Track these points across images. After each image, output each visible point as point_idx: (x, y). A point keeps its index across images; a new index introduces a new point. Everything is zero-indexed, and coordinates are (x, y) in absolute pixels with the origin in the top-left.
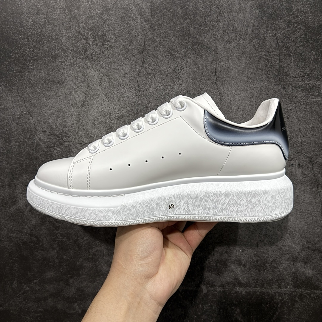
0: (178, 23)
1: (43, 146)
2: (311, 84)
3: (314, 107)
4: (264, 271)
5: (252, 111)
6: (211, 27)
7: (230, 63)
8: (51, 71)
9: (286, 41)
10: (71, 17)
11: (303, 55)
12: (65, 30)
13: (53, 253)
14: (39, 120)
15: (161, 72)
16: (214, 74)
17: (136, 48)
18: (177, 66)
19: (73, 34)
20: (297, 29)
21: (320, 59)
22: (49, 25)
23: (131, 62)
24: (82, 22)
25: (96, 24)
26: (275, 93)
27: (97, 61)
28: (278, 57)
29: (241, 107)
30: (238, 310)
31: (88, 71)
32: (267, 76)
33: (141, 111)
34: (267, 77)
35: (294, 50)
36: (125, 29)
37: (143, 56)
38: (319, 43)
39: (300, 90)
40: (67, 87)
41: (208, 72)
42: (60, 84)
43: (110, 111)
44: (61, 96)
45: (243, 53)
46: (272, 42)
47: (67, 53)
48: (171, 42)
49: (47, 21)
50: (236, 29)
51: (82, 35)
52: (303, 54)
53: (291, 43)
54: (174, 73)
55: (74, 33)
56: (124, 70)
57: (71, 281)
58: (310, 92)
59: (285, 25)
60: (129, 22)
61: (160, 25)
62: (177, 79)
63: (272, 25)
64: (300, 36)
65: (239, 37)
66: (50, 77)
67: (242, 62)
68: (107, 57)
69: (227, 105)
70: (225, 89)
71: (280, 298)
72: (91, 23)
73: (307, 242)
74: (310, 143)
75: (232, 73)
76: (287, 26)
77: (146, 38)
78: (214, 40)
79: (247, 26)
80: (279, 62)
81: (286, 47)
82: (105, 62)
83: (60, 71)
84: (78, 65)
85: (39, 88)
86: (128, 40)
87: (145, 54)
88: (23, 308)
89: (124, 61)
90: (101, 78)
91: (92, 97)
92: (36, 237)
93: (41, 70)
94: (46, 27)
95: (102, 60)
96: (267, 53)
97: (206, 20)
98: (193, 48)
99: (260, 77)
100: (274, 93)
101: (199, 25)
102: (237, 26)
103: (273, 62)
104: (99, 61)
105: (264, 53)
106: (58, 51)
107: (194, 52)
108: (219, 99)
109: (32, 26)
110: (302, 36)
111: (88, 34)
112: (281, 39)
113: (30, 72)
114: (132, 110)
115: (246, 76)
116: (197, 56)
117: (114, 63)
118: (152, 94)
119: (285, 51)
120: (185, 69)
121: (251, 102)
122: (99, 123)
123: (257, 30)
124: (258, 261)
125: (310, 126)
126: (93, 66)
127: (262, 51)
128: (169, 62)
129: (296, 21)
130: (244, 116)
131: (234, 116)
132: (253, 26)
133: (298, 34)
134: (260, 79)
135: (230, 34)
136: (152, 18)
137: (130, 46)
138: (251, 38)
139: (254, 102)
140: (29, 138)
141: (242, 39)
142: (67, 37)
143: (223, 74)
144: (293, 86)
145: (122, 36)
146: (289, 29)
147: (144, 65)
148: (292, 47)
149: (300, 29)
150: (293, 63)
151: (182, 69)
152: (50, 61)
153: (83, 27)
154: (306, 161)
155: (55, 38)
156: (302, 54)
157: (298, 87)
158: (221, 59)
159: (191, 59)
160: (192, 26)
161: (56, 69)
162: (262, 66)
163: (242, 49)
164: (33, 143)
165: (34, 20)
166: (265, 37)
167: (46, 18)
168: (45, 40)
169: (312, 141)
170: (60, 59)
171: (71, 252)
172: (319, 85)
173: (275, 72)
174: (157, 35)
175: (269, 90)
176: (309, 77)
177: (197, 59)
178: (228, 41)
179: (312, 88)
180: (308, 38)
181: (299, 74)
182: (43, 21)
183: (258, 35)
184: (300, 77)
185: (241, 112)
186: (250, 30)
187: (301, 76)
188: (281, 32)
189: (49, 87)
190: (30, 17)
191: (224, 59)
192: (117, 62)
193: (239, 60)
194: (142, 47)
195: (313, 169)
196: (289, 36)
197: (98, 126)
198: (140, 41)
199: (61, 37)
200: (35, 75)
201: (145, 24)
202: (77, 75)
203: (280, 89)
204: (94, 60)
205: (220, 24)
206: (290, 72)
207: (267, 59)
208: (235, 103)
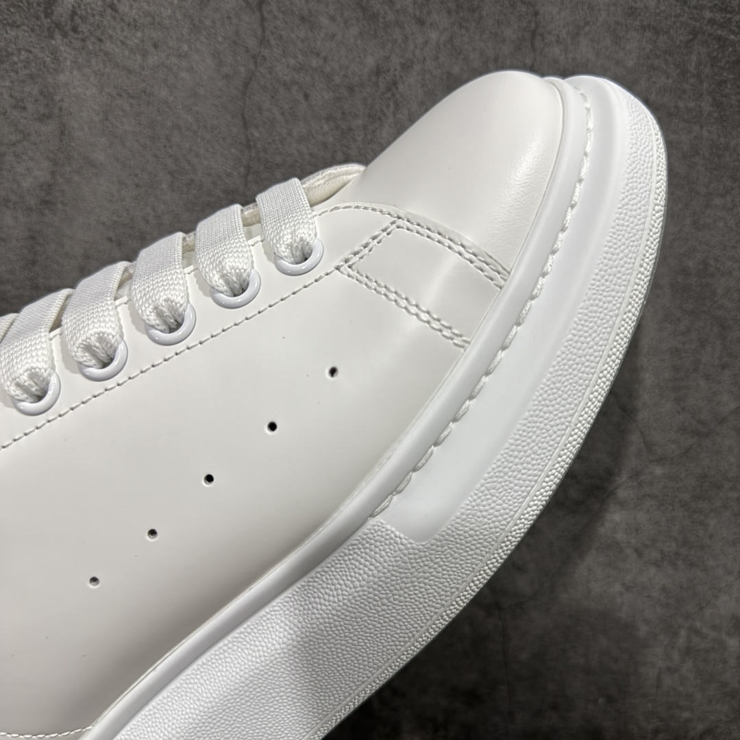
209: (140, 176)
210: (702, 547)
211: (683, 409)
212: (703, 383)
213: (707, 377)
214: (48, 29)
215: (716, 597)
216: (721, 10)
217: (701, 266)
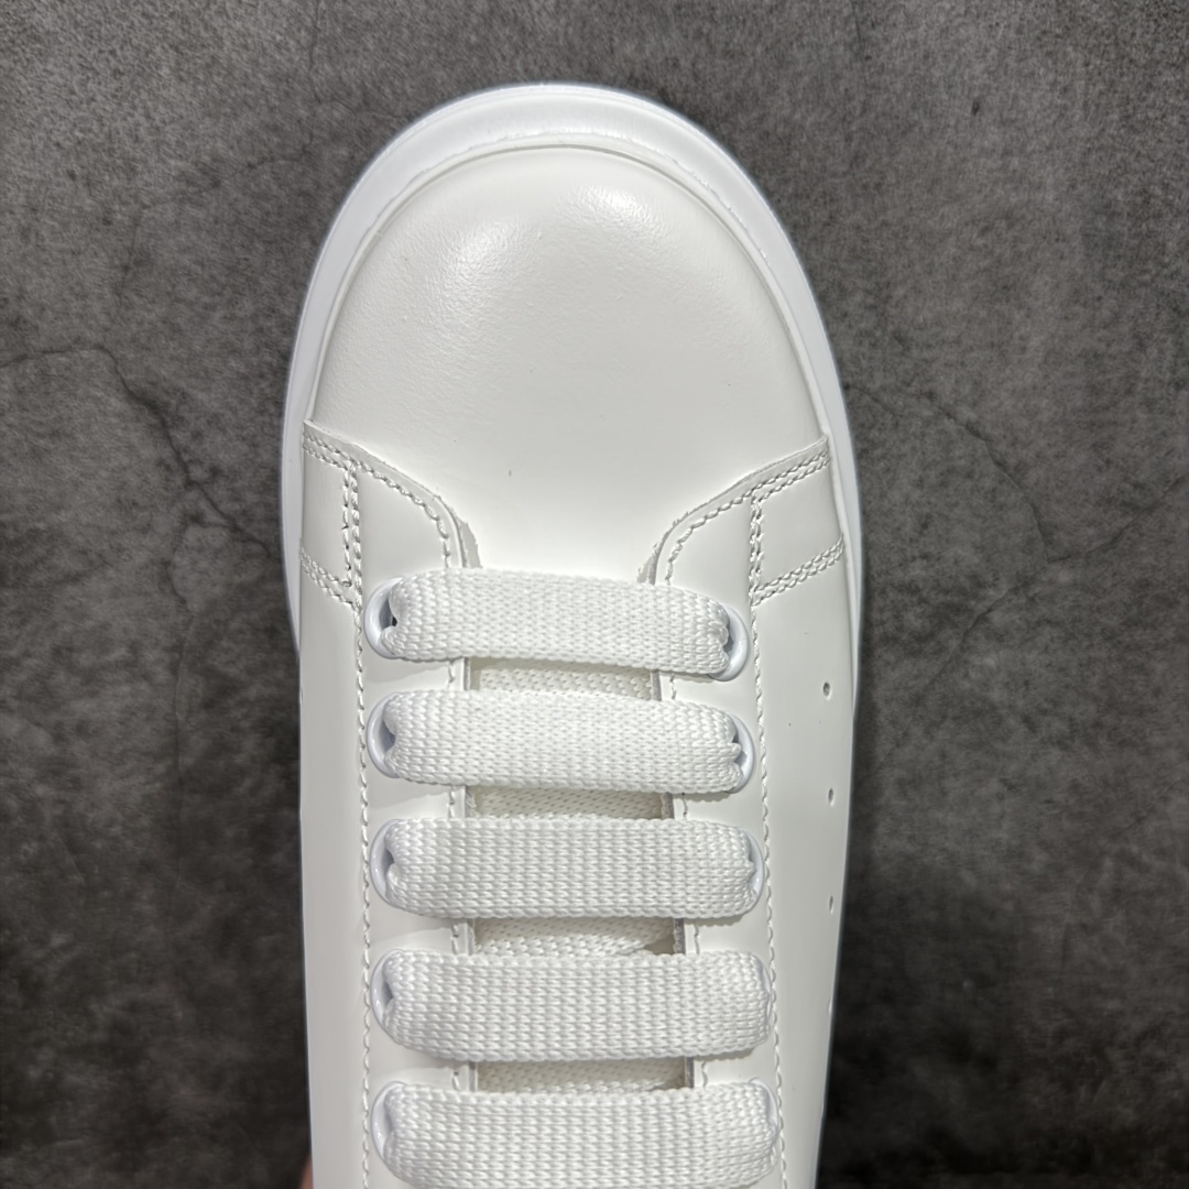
4: (1094, 1087)
5: (1064, 130)
29: (994, 100)
33: (336, 138)
43: (128, 142)
69: (905, 89)
108: (849, 46)
114: (276, 129)
118: (402, 15)
121: (1061, 66)
122: (65, 226)
124: (1062, 1035)
130: (1015, 162)
139: (1080, 70)
185: (994, 137)
197: (61, 251)
208: (954, 72)
209: (119, 53)
210: (1141, 713)
211: (1108, 462)
212: (1142, 415)
213: (1149, 404)
215: (1165, 799)
217: (1139, 200)
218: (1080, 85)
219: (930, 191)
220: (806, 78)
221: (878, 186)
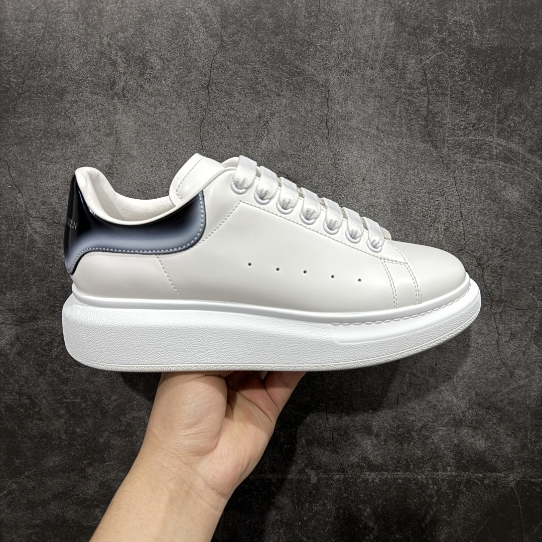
0: (266, 40)
1: (40, 243)
2: (478, 141)
3: (483, 178)
4: (409, 444)
5: (386, 184)
6: (319, 47)
7: (350, 106)
8: (54, 117)
9: (438, 71)
10: (88, 28)
11: (465, 94)
12: (78, 49)
13: (58, 424)
14: (33, 199)
15: (238, 120)
16: (324, 124)
17: (196, 80)
18: (264, 111)
19: (92, 56)
20: (455, 53)
21: (492, 100)
22: (51, 39)
23: (189, 103)
24: (107, 36)
25: (129, 40)
26: (422, 155)
27: (132, 100)
28: (426, 96)
29: (368, 177)
30: (368, 510)
31: (118, 117)
32: (408, 127)
34: (409, 129)
35: (451, 86)
36: (179, 49)
37: (209, 93)
38: (488, 75)
39: (461, 150)
40: (81, 144)
41: (315, 120)
42: (70, 139)
43: (154, 183)
44: (71, 158)
45: (370, 90)
46: (415, 73)
47: (81, 87)
48: (254, 71)
49: (48, 33)
50: (359, 51)
51: (106, 57)
52: (465, 92)
53: (445, 74)
54: (259, 122)
55: (93, 54)
56: (177, 115)
57: (90, 471)
58: (477, 153)
59: (436, 47)
60: (185, 36)
61: (236, 43)
62: (264, 132)
63: (415, 45)
64: (460, 63)
65: (364, 64)
66: (53, 127)
67: (369, 105)
68: (149, 94)
69: (346, 175)
70: (342, 148)
71: (436, 487)
72: (121, 38)
73: (477, 395)
74: (478, 235)
75: (354, 123)
76: (440, 47)
77: (213, 65)
78: (324, 69)
79: (377, 47)
80: (428, 105)
81: (438, 81)
82: (146, 102)
83: (70, 118)
84: (100, 107)
85: (34, 144)
86: (184, 67)
87: (211, 90)
88: (5, 520)
89: (177, 101)
90: (138, 128)
91: (124, 160)
92: (29, 397)
93: (37, 114)
94: (45, 43)
95: (140, 99)
96: (408, 91)
97: (311, 36)
98: (290, 81)
99: (398, 129)
100: (419, 155)
101: (299, 44)
102: (360, 47)
103: (417, 105)
104: (136, 101)
105: (403, 90)
106: (67, 83)
107: (292, 87)
108: (332, 165)
109: (22, 41)
110: (462, 63)
111: (117, 56)
112: (430, 68)
113: (19, 118)
115: (375, 127)
116: (297, 95)
117: (161, 104)
119: (436, 87)
120: (277, 115)
121: (384, 169)
123: (392, 53)
124: (398, 427)
125: (477, 208)
126: (126, 109)
127: (401, 88)
128: (251, 103)
129: (454, 40)
130: (374, 192)
131: (357, 192)
132: (386, 46)
133: (457, 61)
134: (397, 132)
135: (349, 59)
136: (222, 32)
137: (186, 76)
138: (383, 65)
139: (389, 170)
140: (17, 229)
141: (368, 68)
142: (81, 61)
143: (340, 125)
144: (450, 144)
145: (174, 59)
146: (442, 52)
147: (210, 108)
148: (448, 81)
149: (459, 53)
150: (449, 107)
151: (272, 115)
152: (52, 100)
153: (109, 45)
154: (472, 263)
155: (62, 62)
156: (463, 92)
157: (458, 145)
158: (334, 99)
159: (287, 99)
160: (287, 45)
161: (63, 114)
162: (400, 112)
163: (369, 84)
164: (23, 238)
165: (25, 31)
166: (405, 65)
167: (45, 28)
168: (43, 65)
169: (481, 231)
170: (69, 97)
171: (90, 421)
172: (490, 142)
173: (422, 120)
174: (231, 59)
175: (411, 150)
176: (475, 130)
177: (297, 99)
178: (346, 71)
179: (479, 147)
180: (473, 67)
181: (458, 124)
182: (40, 33)
183: (393, 62)
184: (460, 129)
186: (381, 53)
187: (462, 127)
188: (430, 57)
189: (50, 144)
190: (18, 26)
191: (341, 100)
192: (165, 102)
193: (364, 102)
194: (207, 79)
195: (483, 276)
196: (442, 64)
198: (203, 69)
199: (71, 59)
200: (27, 123)
201: (210, 40)
202: (99, 123)
203: (429, 148)
204: (126, 99)
205: (334, 43)
206: (445, 122)
207: (409, 101)
208: (358, 171)
209: (153, 161)
214: (112, 95)
216: (409, 88)
217: (405, 201)
218: (389, 174)
219: (352, 199)
220: (322, 172)
221: (340, 198)
